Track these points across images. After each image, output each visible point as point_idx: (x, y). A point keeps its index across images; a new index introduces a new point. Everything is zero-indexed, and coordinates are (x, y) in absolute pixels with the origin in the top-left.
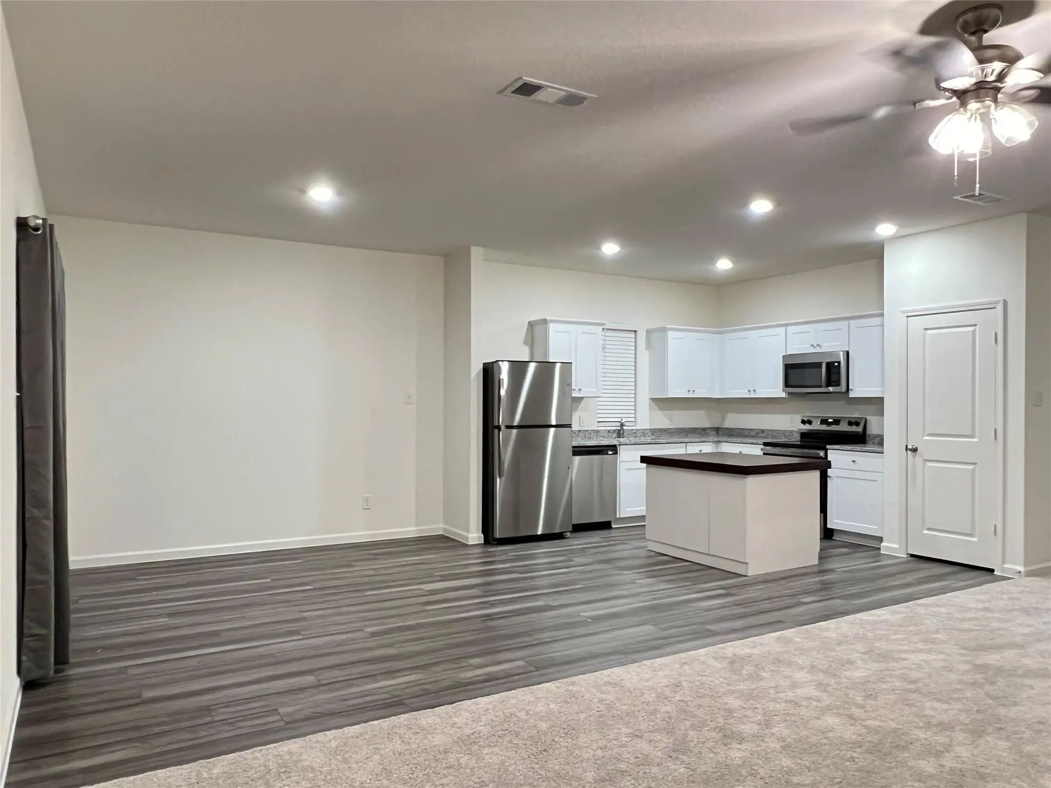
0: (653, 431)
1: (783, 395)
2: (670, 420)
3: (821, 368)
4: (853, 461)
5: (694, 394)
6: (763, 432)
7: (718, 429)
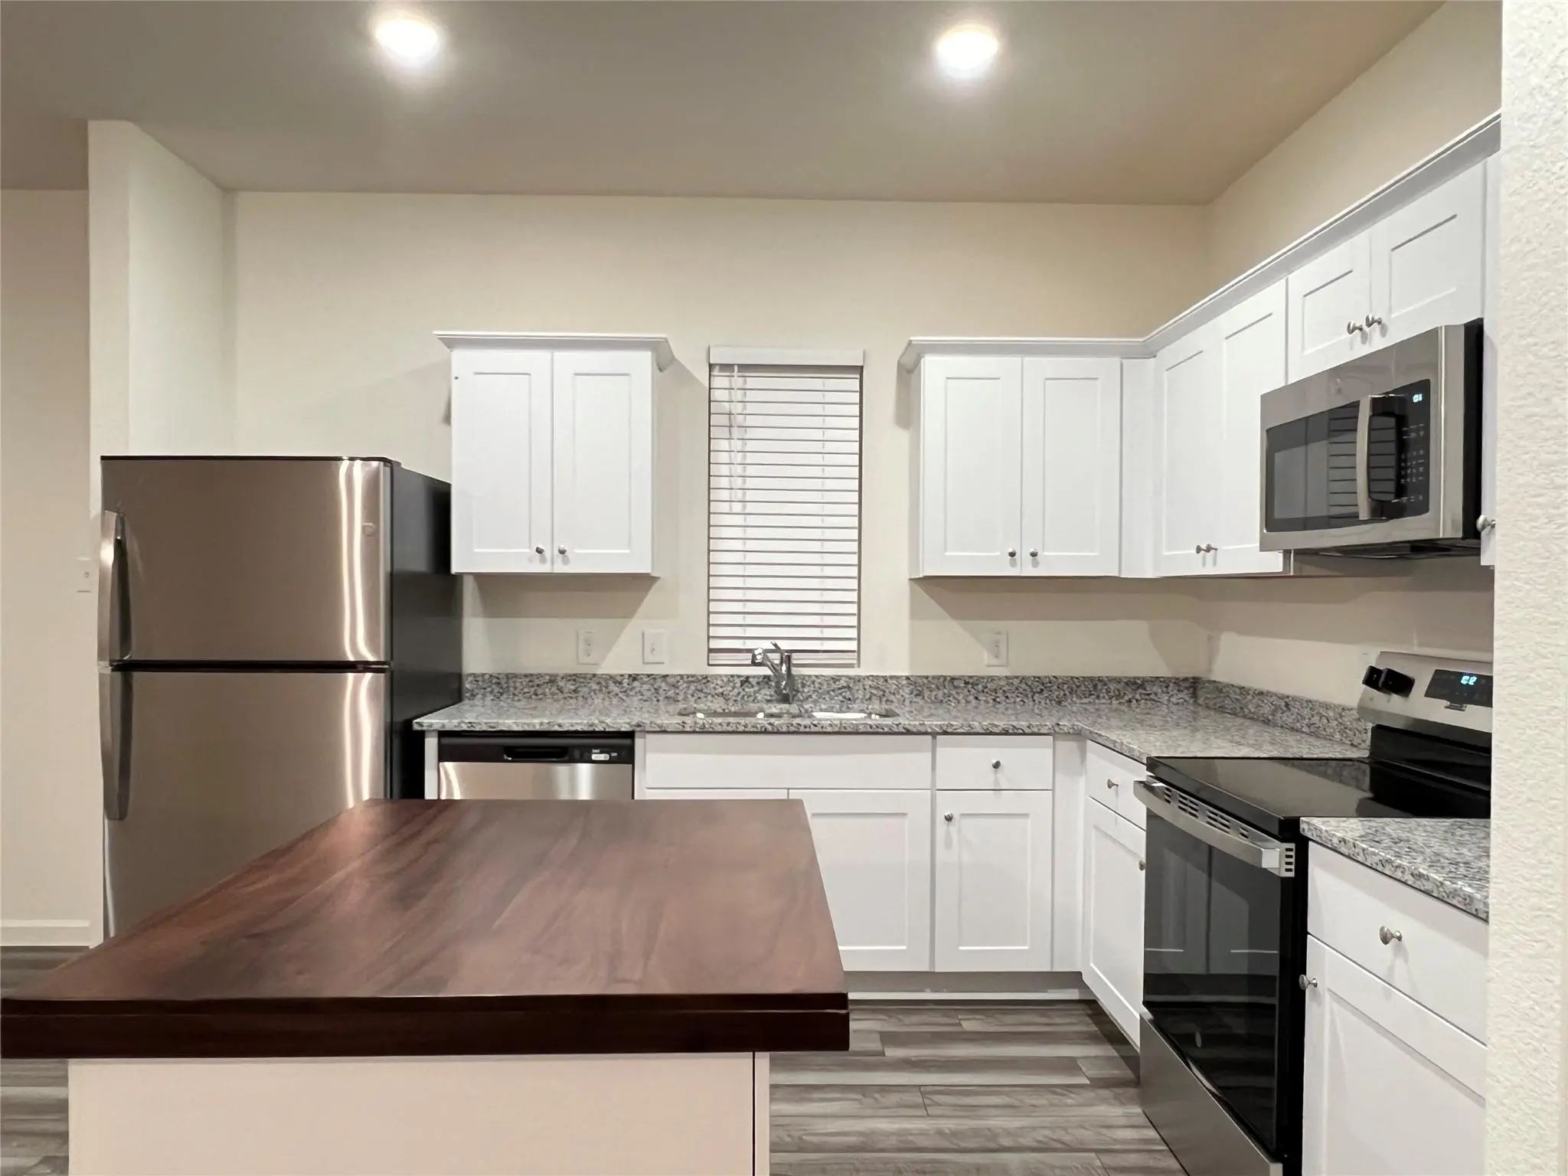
0: (920, 687)
2: (995, 649)
5: (1035, 564)
7: (1193, 685)
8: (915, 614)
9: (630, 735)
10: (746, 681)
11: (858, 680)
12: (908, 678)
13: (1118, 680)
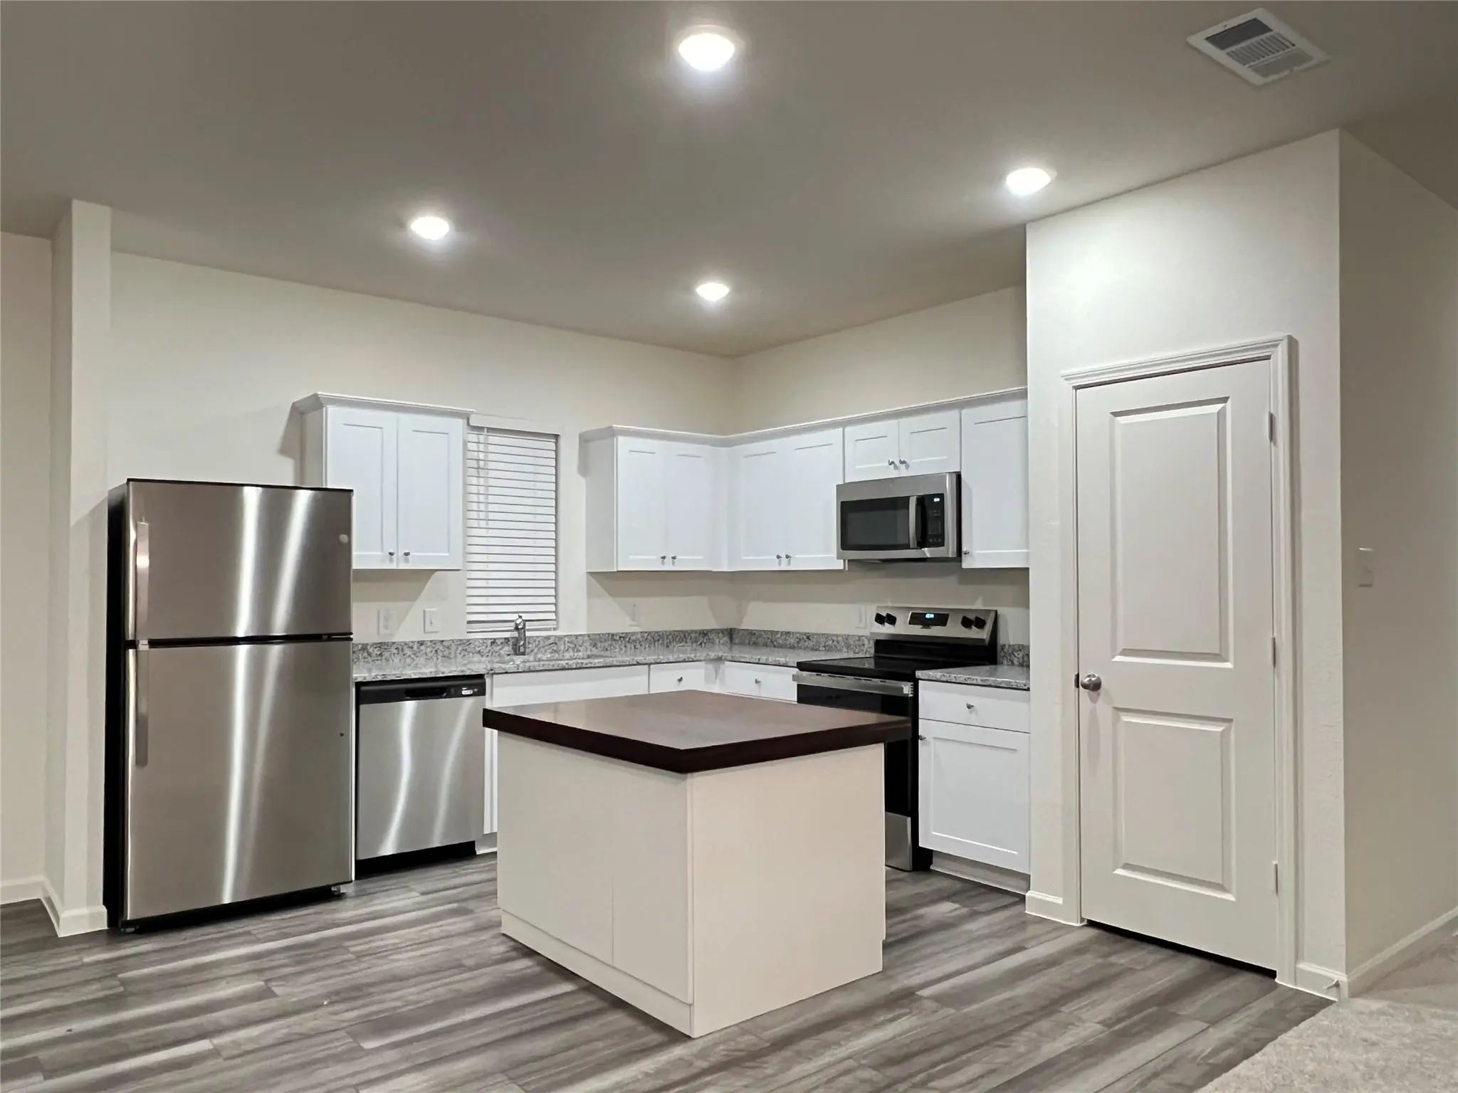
0: (595, 640)
1: (839, 565)
2: (633, 616)
3: (907, 508)
4: (969, 707)
5: (673, 563)
7: (731, 633)
8: (590, 594)
9: (481, 676)
10: (494, 642)
11: (560, 638)
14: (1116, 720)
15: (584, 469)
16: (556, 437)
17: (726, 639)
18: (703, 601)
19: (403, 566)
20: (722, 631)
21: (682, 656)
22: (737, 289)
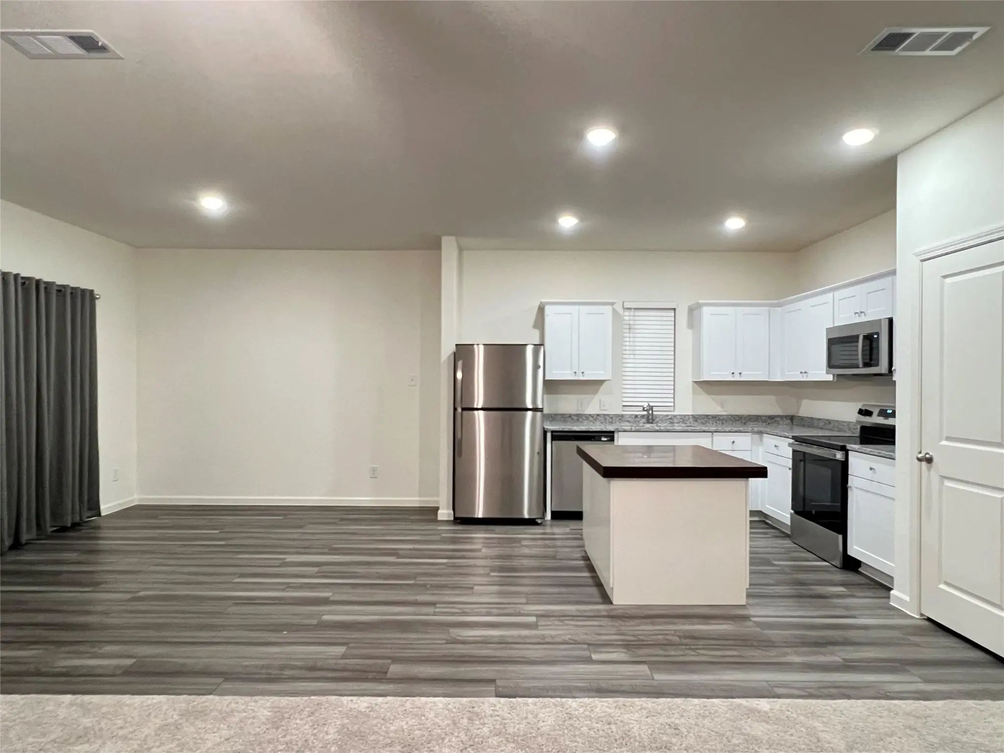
0: (696, 418)
1: (830, 378)
2: (722, 405)
3: (857, 342)
4: (871, 469)
5: (741, 377)
6: (830, 423)
7: (792, 418)
8: (694, 393)
9: (613, 432)
10: (636, 416)
11: (675, 416)
12: (692, 415)
13: (766, 416)
14: (942, 483)
15: (691, 325)
16: (675, 309)
17: (789, 421)
18: (772, 398)
19: (581, 378)
20: (786, 417)
21: (735, 429)
22: (749, 220)
